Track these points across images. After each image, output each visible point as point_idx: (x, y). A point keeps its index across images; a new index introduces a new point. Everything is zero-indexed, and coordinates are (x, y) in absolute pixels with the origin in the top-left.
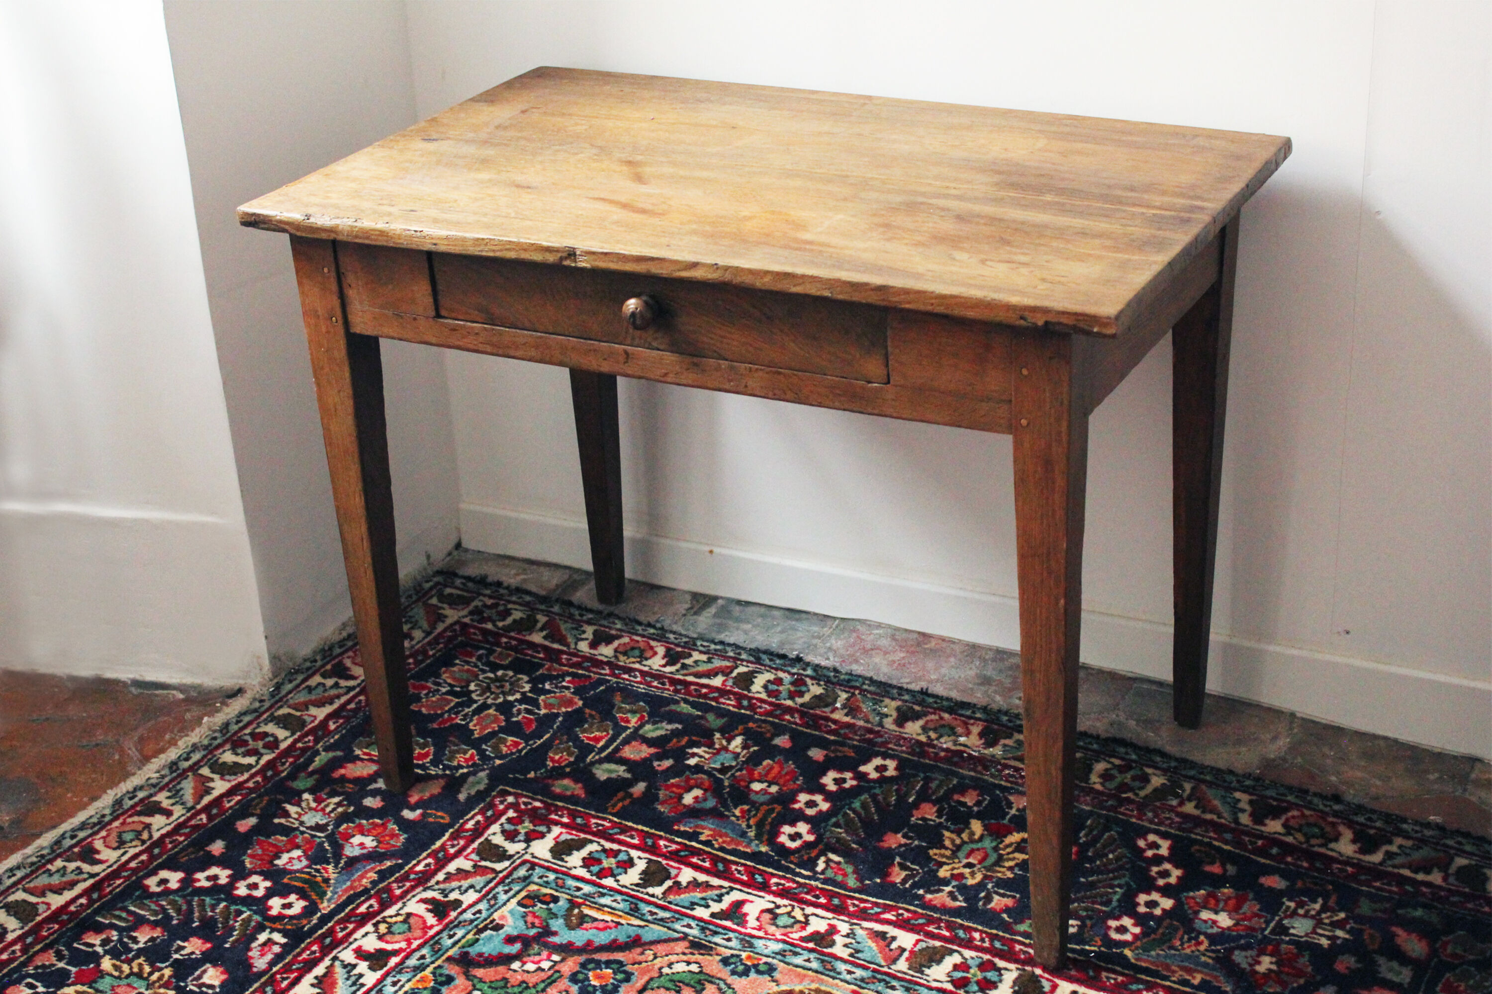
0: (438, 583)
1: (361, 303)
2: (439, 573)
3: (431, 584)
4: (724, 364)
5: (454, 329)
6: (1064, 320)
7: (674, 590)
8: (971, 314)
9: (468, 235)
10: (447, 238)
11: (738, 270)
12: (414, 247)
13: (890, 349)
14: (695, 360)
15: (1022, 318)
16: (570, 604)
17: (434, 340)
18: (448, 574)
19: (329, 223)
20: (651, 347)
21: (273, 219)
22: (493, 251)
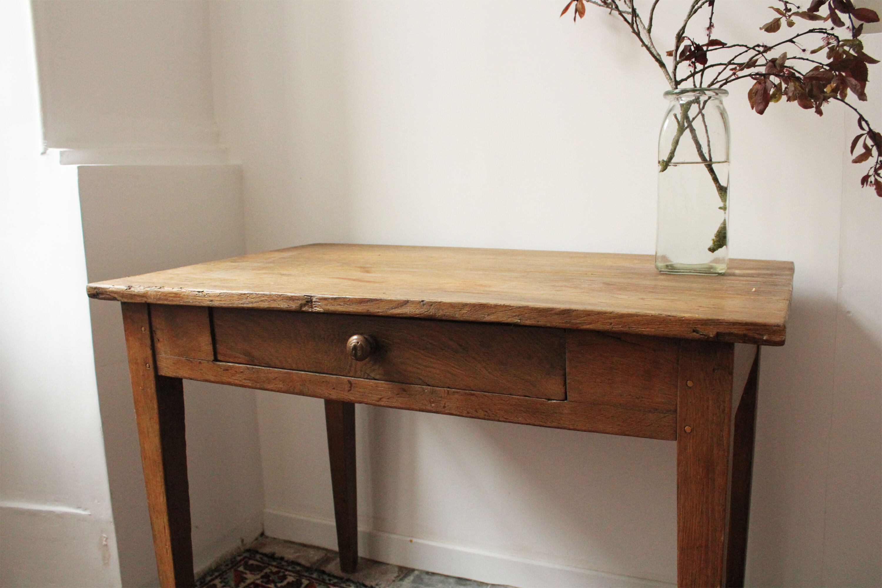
0: (245, 557)
1: (166, 353)
2: (248, 551)
3: (241, 557)
4: (427, 389)
5: (226, 370)
6: (734, 331)
7: (388, 564)
9: (234, 292)
10: (219, 295)
11: (440, 305)
12: (197, 304)
13: (567, 370)
14: (404, 386)
15: (695, 331)
16: (324, 572)
17: (212, 378)
18: (252, 552)
19: (142, 290)
20: (369, 377)
21: (107, 290)
22: (252, 303)
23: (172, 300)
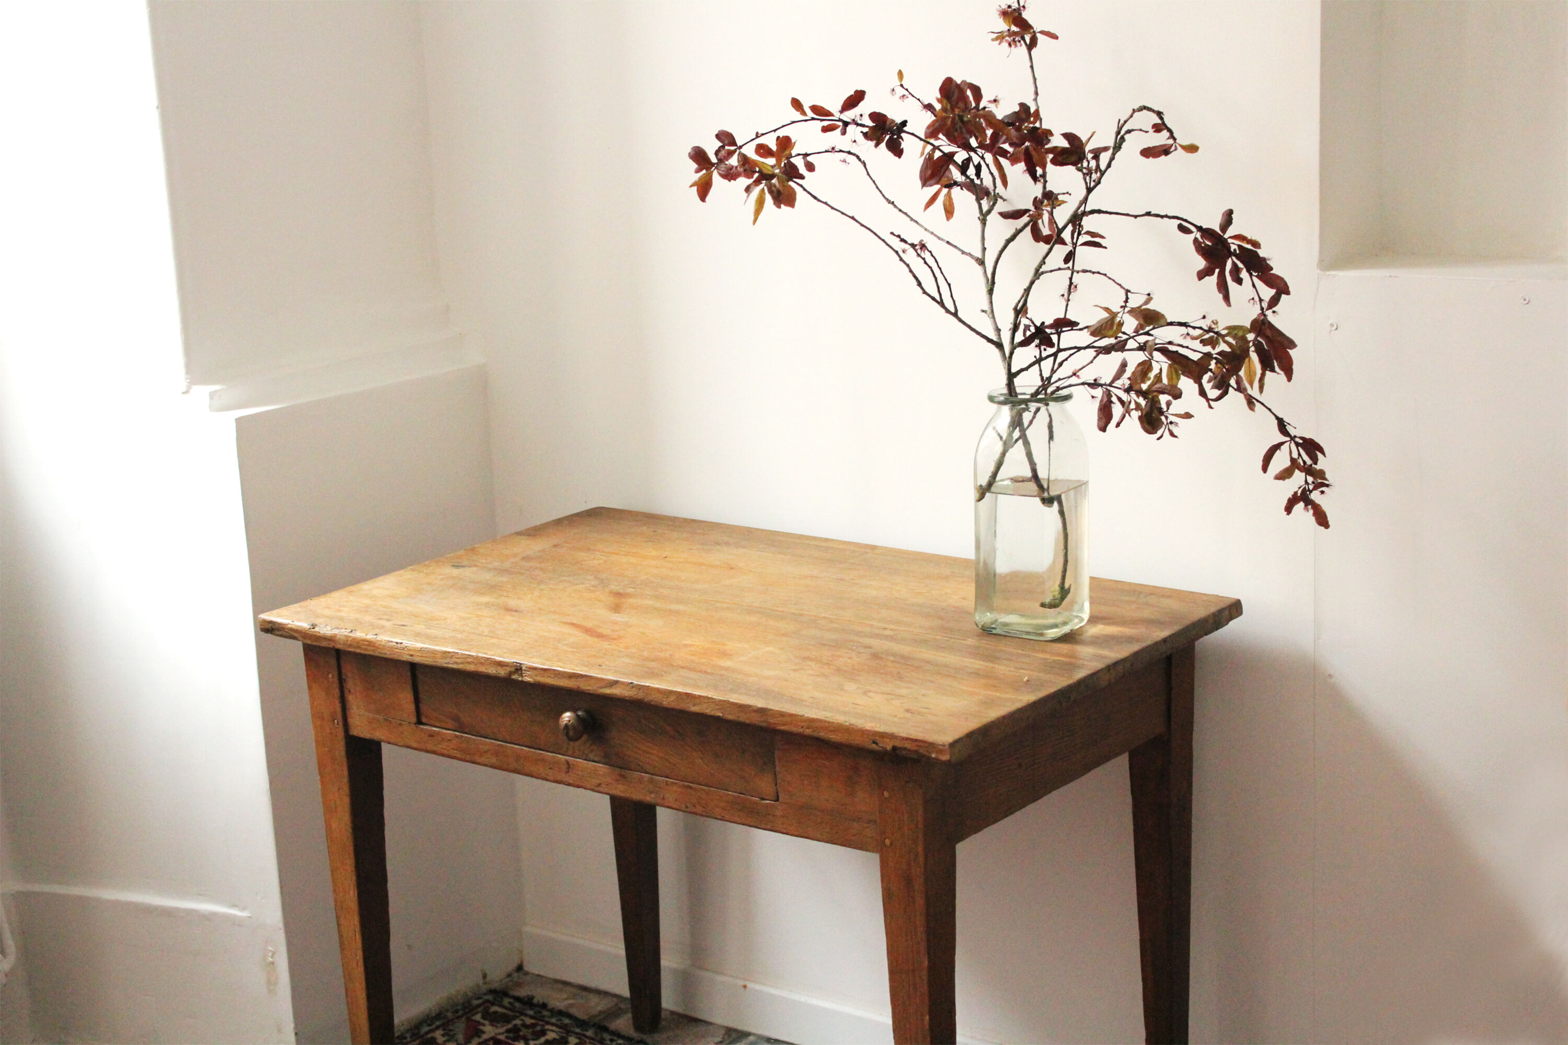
0: (488, 1001)
1: (358, 708)
2: (491, 991)
3: (480, 1001)
5: (431, 735)
6: (908, 745)
7: (711, 1024)
8: (833, 737)
9: (437, 648)
10: (421, 650)
12: (396, 657)
13: (777, 769)
14: (623, 772)
15: (874, 742)
16: (605, 1029)
17: (414, 745)
18: (499, 994)
19: (329, 632)
20: (588, 759)
21: (286, 627)
22: (457, 663)
23: (366, 649)
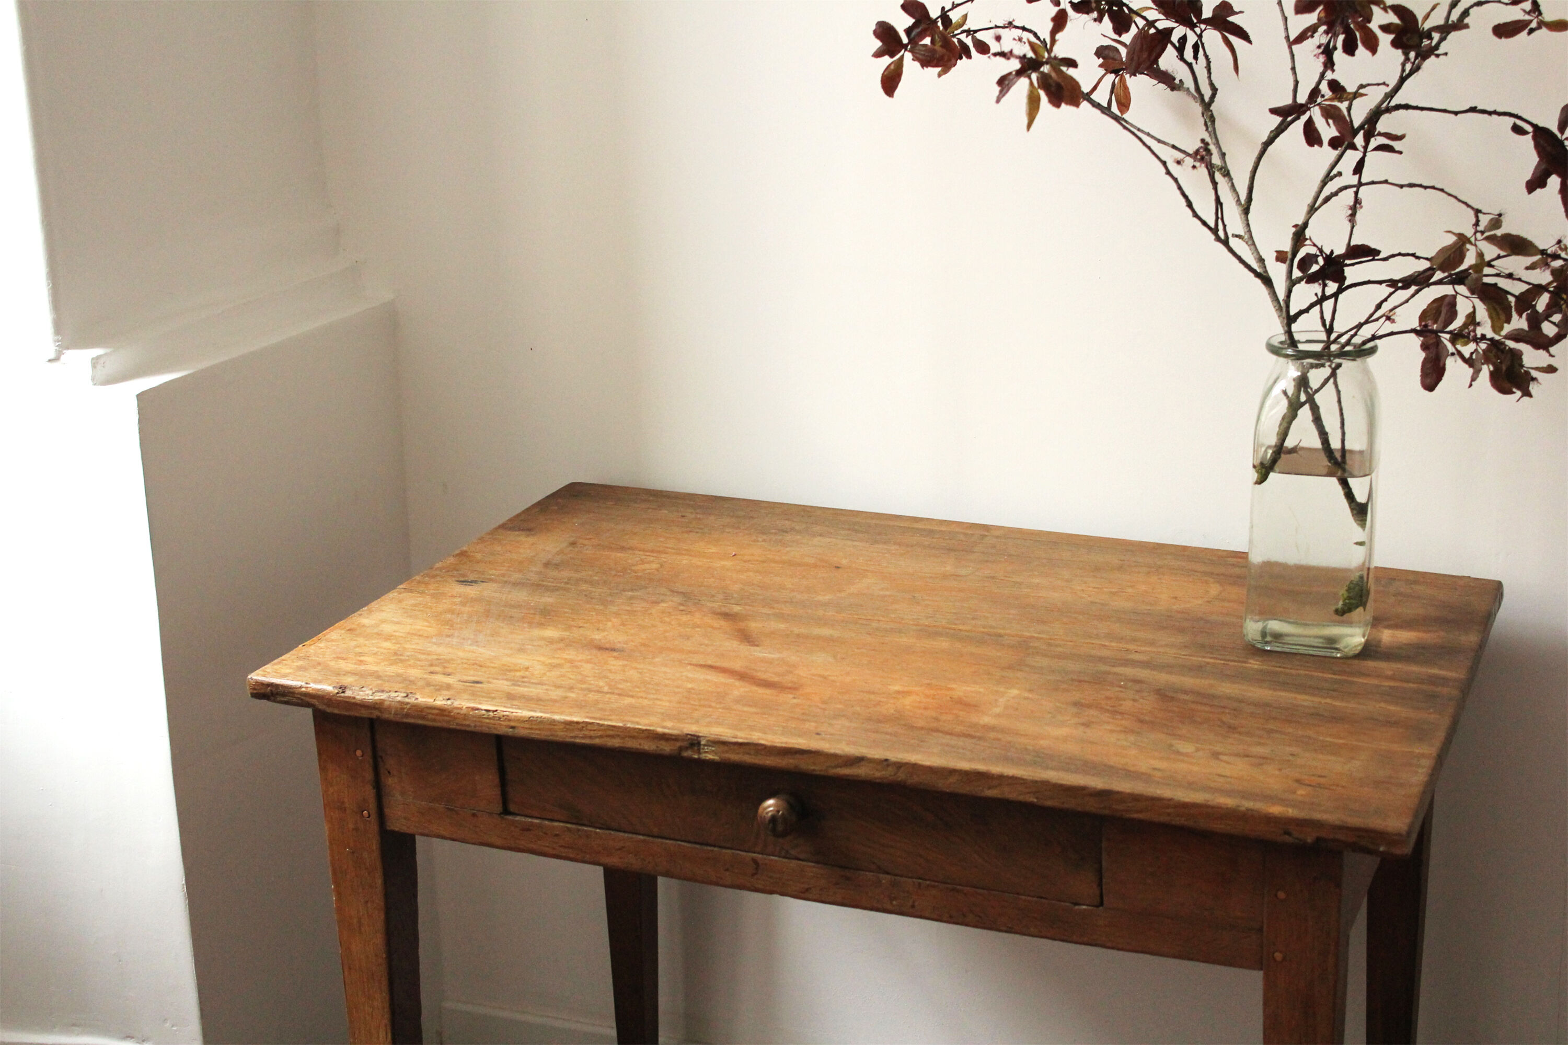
1: (403, 793)
4: (885, 879)
5: (527, 829)
6: (1341, 836)
9: (557, 717)
10: (530, 720)
11: (914, 767)
12: (485, 730)
13: (1104, 864)
14: (847, 872)
15: (1287, 833)
17: (499, 842)
19: (370, 697)
20: (788, 856)
21: (297, 691)
22: (591, 737)
23: (434, 720)
